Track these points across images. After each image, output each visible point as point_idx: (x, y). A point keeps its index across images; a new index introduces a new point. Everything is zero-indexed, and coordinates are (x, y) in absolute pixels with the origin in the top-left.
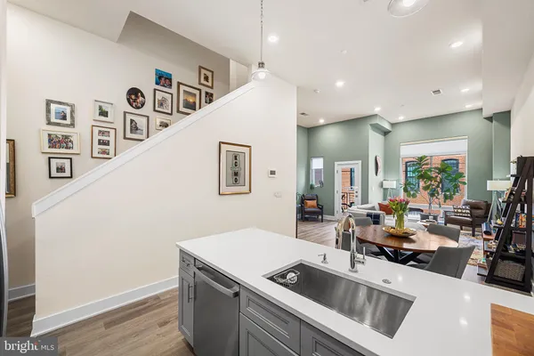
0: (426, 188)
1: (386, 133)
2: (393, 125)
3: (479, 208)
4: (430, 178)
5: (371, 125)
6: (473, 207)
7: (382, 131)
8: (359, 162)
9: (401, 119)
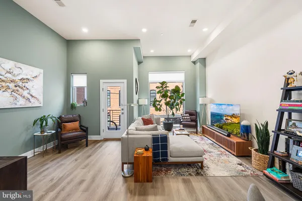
1: (139, 63)
2: (143, 57)
5: (134, 48)
6: (191, 114)
8: (125, 81)
9: (152, 52)
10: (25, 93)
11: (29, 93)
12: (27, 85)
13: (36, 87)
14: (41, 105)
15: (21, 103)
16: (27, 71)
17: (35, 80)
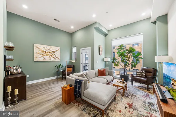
0: (122, 61)
1: (106, 35)
2: (109, 31)
3: (150, 72)
4: (124, 56)
5: (95, 28)
6: (147, 71)
7: (104, 34)
8: (90, 48)
9: (111, 26)
10: (54, 56)
11: (55, 56)
12: (54, 53)
13: (58, 54)
14: (60, 60)
15: (53, 59)
16: (55, 48)
17: (57, 51)
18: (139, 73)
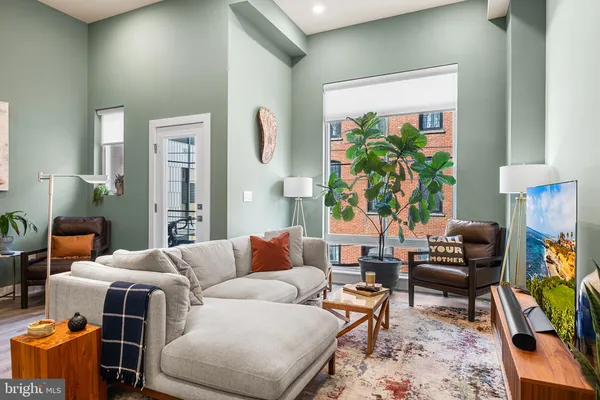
0: (372, 193)
1: (294, 58)
2: (309, 38)
3: (480, 241)
4: (381, 168)
6: (470, 238)
7: (287, 54)
8: (206, 118)
9: (318, 9)
14: (6, 187)
18: (441, 249)
